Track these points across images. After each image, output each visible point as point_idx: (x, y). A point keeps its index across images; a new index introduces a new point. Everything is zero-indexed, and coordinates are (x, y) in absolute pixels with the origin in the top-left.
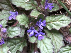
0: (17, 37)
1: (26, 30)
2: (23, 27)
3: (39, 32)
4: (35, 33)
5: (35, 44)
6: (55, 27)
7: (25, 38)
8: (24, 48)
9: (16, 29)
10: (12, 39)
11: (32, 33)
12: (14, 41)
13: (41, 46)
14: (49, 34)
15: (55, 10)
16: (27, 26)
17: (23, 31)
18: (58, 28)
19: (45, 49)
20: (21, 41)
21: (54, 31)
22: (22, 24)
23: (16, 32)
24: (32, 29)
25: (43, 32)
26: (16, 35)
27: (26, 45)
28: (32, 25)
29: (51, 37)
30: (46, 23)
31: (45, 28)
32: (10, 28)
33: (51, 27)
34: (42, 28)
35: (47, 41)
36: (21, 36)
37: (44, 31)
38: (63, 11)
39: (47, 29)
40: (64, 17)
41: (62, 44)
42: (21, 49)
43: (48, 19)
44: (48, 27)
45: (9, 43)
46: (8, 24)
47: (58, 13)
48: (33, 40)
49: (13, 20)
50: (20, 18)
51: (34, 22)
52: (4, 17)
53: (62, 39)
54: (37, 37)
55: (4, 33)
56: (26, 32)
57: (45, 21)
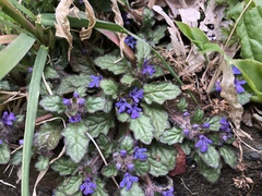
0: (100, 111)
1: (115, 102)
2: (109, 98)
3: (133, 106)
4: (127, 108)
5: (127, 124)
6: (157, 100)
7: (112, 115)
8: (110, 130)
9: (98, 99)
10: (92, 114)
11: (123, 108)
12: (96, 119)
13: (134, 126)
14: (147, 110)
15: (158, 75)
16: (115, 97)
17: (110, 104)
18: (161, 102)
19: (142, 131)
20: (106, 119)
21: (154, 106)
22: (108, 93)
23: (99, 104)
24: (123, 102)
25: (139, 106)
26: (98, 108)
27: (113, 125)
28: (123, 95)
29: (150, 114)
30: (144, 94)
31: (142, 101)
32: (90, 99)
33: (151, 99)
34: (137, 101)
35: (144, 120)
36: (106, 111)
37: (141, 105)
38: (170, 77)
39: (145, 102)
40: (171, 86)
41: (166, 125)
42: (106, 131)
43: (147, 88)
44: (147, 100)
45: (88, 122)
46: (87, 92)
47: (161, 79)
48: (123, 118)
49: (95, 88)
50: (105, 84)
51: (126, 92)
52: (83, 83)
53: (167, 117)
54: (130, 114)
55: (81, 106)
56: (114, 106)
57: (141, 91)
